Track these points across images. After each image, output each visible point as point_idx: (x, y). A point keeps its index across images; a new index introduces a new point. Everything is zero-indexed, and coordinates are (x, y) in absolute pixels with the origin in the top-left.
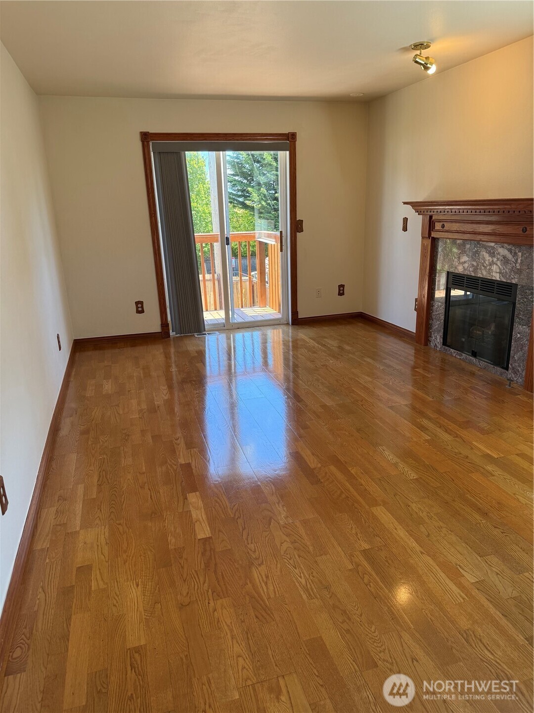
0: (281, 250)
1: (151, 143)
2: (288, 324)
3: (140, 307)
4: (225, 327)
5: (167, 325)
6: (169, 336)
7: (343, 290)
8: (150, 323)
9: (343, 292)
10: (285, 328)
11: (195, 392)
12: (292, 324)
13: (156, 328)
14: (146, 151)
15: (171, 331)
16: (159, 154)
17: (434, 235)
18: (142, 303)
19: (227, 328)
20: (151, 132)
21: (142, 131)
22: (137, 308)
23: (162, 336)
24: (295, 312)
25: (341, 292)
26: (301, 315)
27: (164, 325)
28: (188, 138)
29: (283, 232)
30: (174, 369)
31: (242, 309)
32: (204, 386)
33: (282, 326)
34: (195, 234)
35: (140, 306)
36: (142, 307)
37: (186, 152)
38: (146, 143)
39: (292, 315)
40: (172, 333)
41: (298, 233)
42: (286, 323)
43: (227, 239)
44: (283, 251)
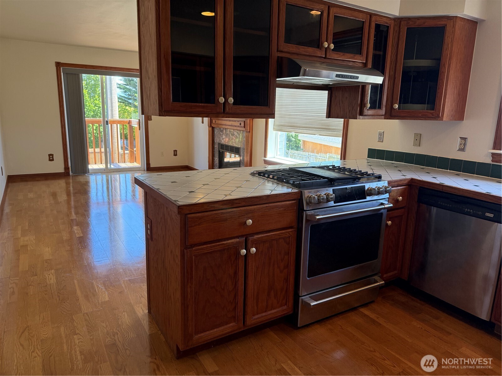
0: (140, 130)
1: (61, 68)
2: (144, 170)
3: (51, 158)
4: (105, 171)
5: (68, 168)
6: (69, 175)
7: (176, 153)
8: (58, 167)
9: (177, 154)
10: (142, 172)
11: (82, 197)
12: (147, 170)
13: (61, 170)
14: (59, 72)
15: (71, 172)
16: (66, 74)
17: (213, 125)
18: (52, 155)
19: (107, 172)
20: (62, 62)
21: (57, 61)
22: (50, 158)
23: (65, 175)
24: (148, 164)
25: (175, 154)
26: (152, 166)
27: (66, 168)
28: (84, 67)
29: (140, 120)
30: (71, 189)
31: (118, 164)
32: (88, 194)
33: (141, 171)
34: (86, 119)
35: (51, 156)
36: (53, 157)
37: (83, 74)
38: (58, 68)
39: (147, 165)
40: (71, 173)
41: (149, 121)
42: (143, 170)
43: (107, 122)
44: (141, 130)
